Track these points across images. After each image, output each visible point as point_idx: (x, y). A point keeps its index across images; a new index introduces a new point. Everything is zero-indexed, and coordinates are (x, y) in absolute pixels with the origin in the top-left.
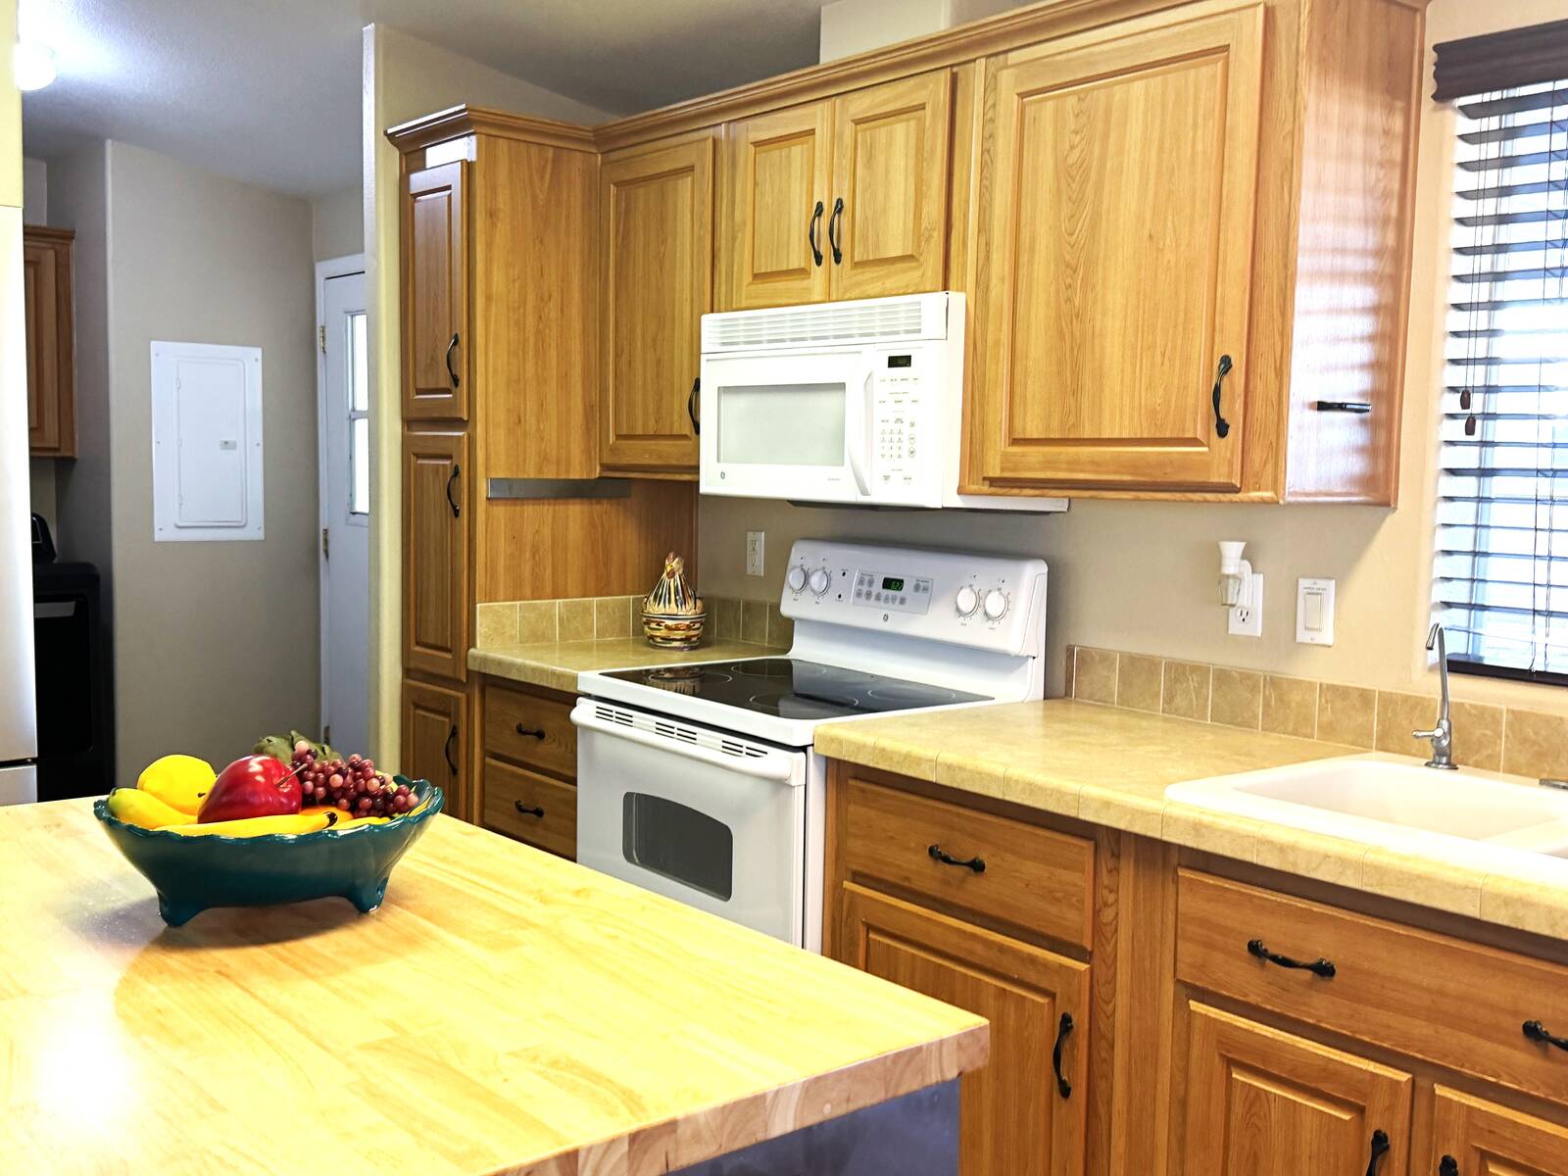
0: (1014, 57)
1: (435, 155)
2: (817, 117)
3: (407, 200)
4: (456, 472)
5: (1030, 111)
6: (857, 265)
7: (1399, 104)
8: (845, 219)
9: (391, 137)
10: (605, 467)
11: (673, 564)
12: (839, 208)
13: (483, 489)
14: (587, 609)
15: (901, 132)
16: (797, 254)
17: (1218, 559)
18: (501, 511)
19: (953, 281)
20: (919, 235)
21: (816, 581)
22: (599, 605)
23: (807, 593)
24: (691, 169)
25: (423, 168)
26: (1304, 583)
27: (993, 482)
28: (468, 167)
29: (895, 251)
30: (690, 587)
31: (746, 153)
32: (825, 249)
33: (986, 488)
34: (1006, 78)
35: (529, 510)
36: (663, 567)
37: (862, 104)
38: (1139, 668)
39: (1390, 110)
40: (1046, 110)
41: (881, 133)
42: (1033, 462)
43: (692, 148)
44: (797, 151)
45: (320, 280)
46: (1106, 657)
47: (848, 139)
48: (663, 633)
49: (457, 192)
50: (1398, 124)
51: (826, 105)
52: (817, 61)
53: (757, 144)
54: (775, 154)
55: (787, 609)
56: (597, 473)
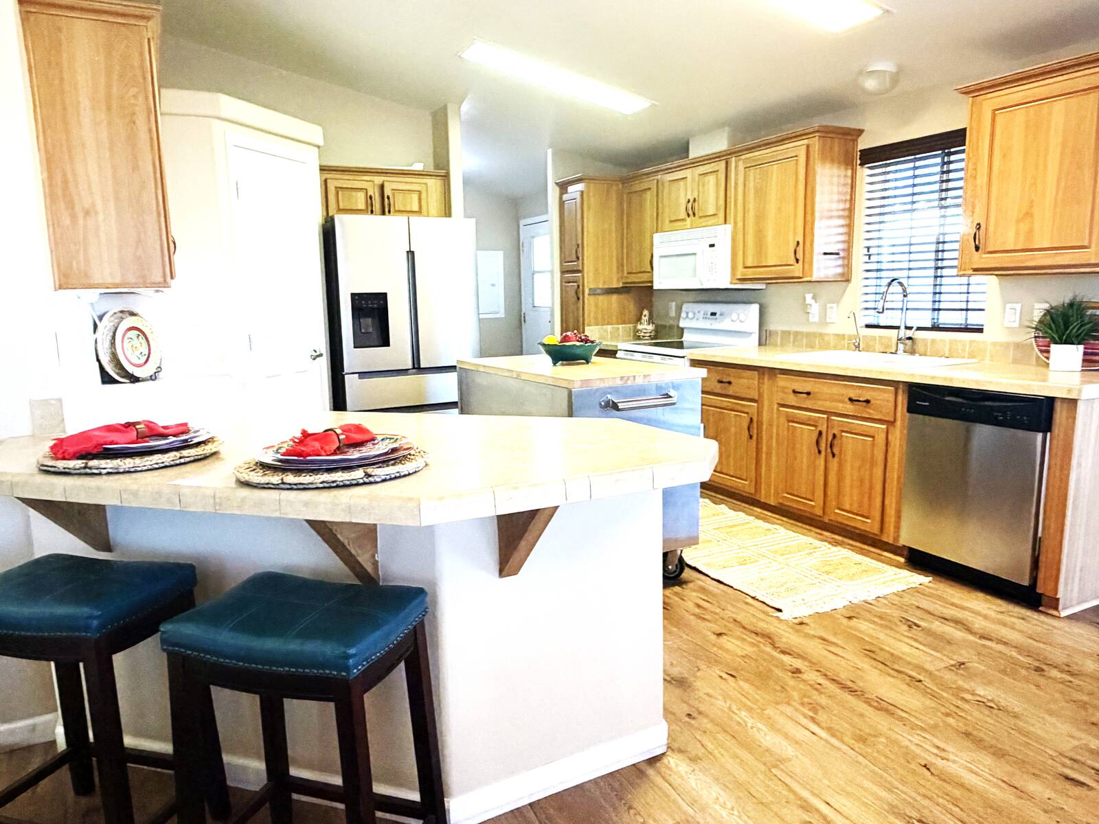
0: (743, 157)
1: (571, 189)
2: (687, 173)
3: (562, 204)
4: (578, 286)
5: (748, 173)
6: (700, 217)
7: (850, 167)
8: (696, 204)
9: (557, 184)
10: (624, 283)
11: (646, 312)
12: (695, 200)
13: (587, 291)
14: (618, 328)
15: (711, 179)
16: (683, 215)
17: (805, 299)
18: (592, 298)
19: (728, 221)
20: (718, 208)
21: (691, 315)
22: (623, 328)
23: (687, 320)
24: (650, 189)
25: (566, 193)
26: (829, 305)
27: (739, 279)
28: (582, 192)
29: (711, 213)
30: (650, 321)
31: (667, 184)
32: (691, 213)
33: (737, 282)
34: (741, 163)
35: (601, 298)
36: (642, 314)
37: (702, 169)
38: (786, 334)
39: (847, 169)
40: (752, 172)
41: (707, 178)
42: (750, 273)
43: (650, 183)
44: (682, 183)
45: (521, 226)
46: (776, 332)
47: (696, 179)
48: (643, 334)
49: (579, 200)
50: (849, 173)
51: (691, 170)
52: (688, 157)
53: (670, 181)
54: (676, 185)
55: (682, 324)
56: (621, 285)
